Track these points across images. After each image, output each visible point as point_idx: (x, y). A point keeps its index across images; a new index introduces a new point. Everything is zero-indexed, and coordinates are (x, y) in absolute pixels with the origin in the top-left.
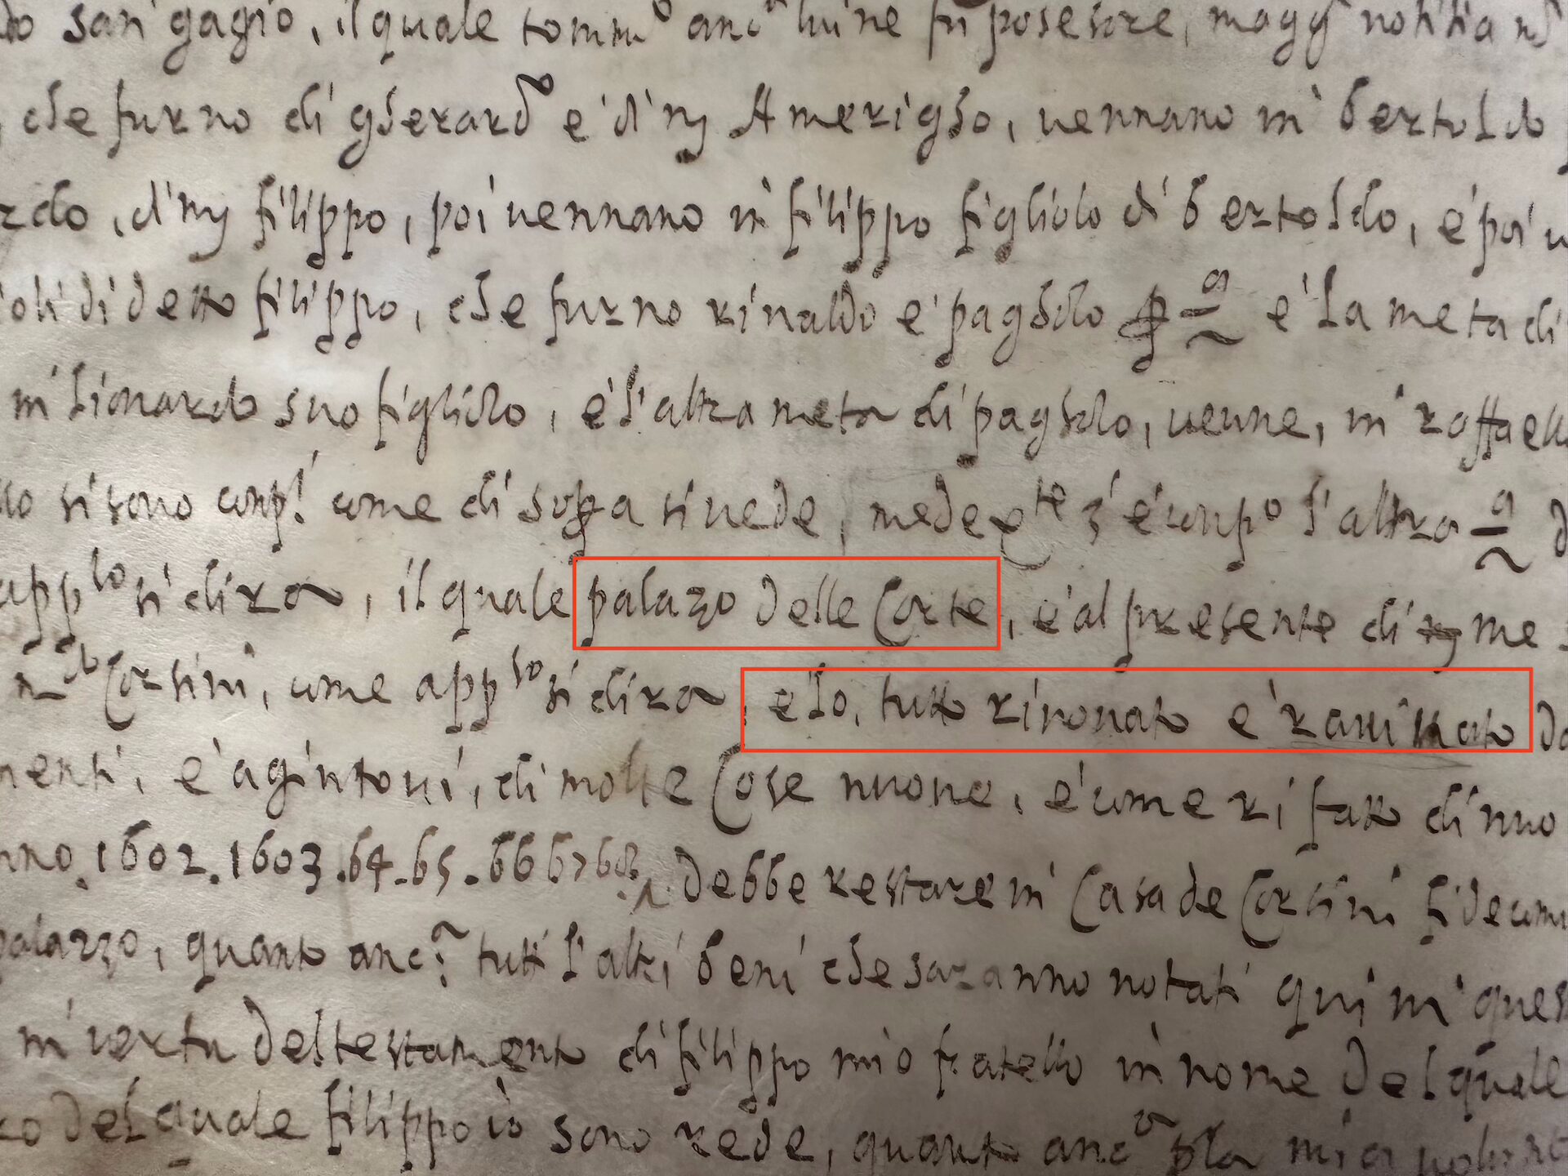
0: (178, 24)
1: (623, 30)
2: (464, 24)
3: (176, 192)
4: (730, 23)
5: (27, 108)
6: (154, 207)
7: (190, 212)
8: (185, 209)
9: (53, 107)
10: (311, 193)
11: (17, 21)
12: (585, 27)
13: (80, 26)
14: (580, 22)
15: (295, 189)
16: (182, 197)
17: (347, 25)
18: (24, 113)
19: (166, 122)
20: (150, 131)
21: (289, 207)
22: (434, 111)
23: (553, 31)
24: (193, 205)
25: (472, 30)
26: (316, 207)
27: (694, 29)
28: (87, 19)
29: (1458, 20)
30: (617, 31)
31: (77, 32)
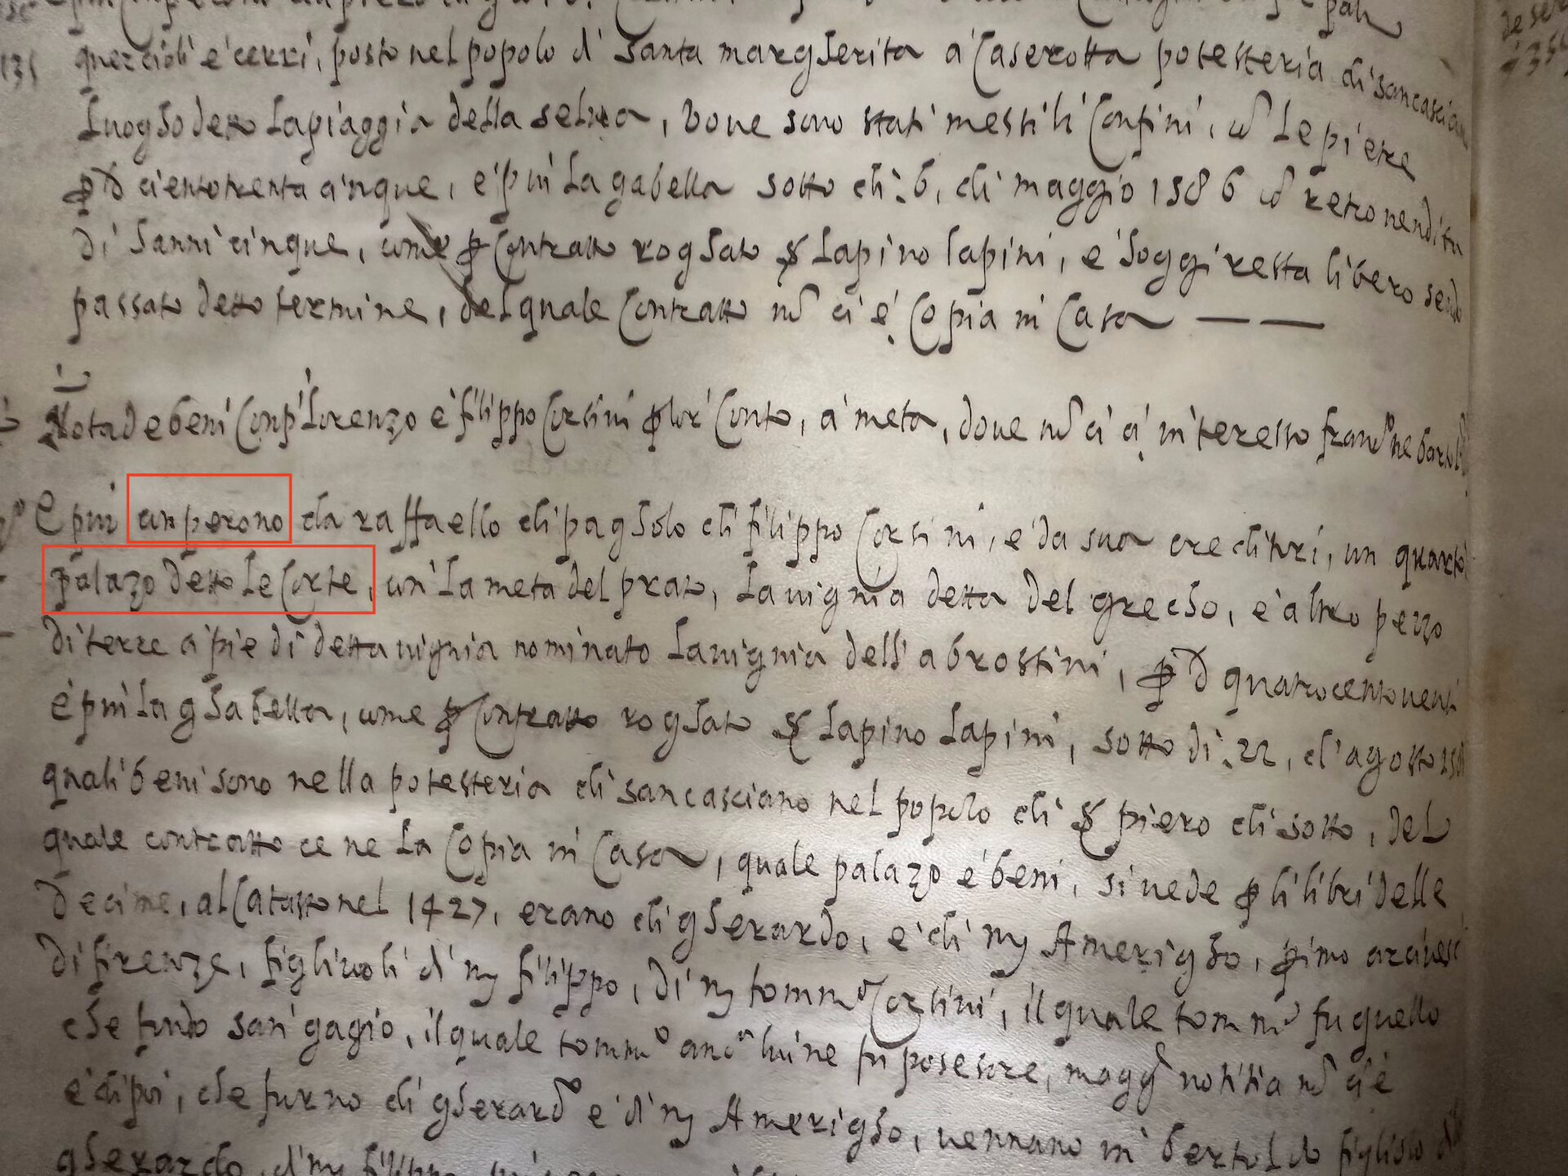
0: (310, 1029)
1: (633, 1048)
2: (517, 1039)
3: (306, 1153)
4: (712, 1047)
5: (201, 1086)
6: (290, 1164)
7: (316, 1167)
8: (313, 1166)
9: (219, 1084)
10: (404, 1157)
11: (195, 1023)
12: (605, 1044)
13: (240, 1027)
14: (602, 1041)
15: (392, 1154)
16: (311, 1157)
17: (432, 1035)
18: (198, 1090)
19: (300, 1102)
20: (289, 1107)
21: (387, 1167)
22: (493, 1102)
23: (581, 1046)
24: (318, 1162)
25: (523, 1044)
26: (406, 1167)
27: (686, 1049)
28: (245, 1022)
29: (1254, 1081)
30: (629, 1049)
31: (238, 1033)
